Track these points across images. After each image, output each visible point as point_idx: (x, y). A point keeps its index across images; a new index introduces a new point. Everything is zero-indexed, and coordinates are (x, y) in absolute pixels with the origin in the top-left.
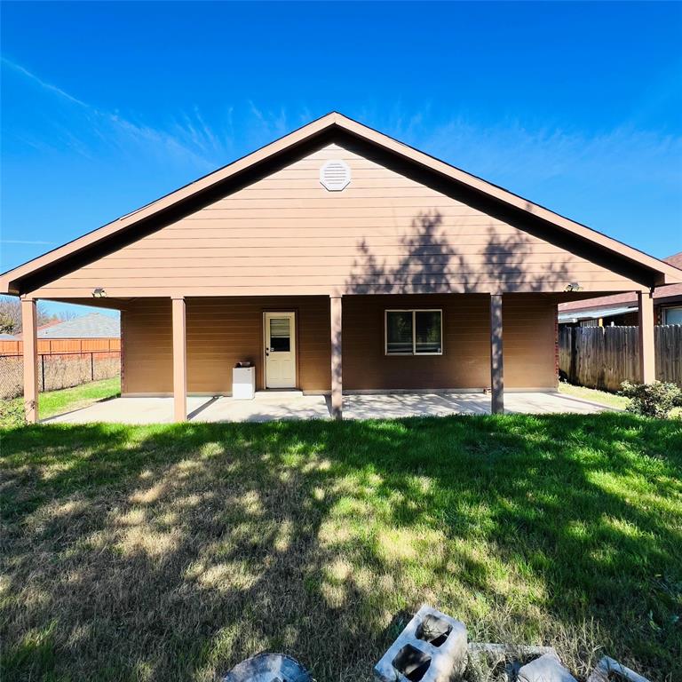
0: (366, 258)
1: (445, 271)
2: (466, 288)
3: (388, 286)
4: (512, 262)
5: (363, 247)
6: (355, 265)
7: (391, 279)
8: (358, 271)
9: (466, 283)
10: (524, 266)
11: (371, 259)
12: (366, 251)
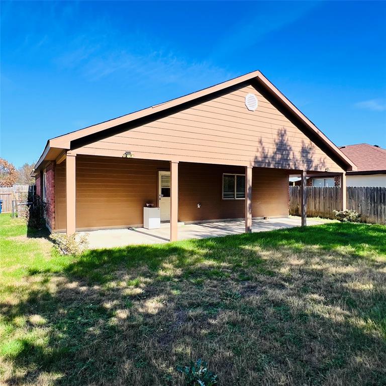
0: (262, 148)
1: (288, 158)
2: (295, 168)
3: (269, 164)
4: (310, 156)
5: (261, 142)
6: (258, 151)
7: (270, 160)
8: (258, 155)
9: (295, 165)
10: (313, 159)
11: (263, 148)
12: (262, 144)
